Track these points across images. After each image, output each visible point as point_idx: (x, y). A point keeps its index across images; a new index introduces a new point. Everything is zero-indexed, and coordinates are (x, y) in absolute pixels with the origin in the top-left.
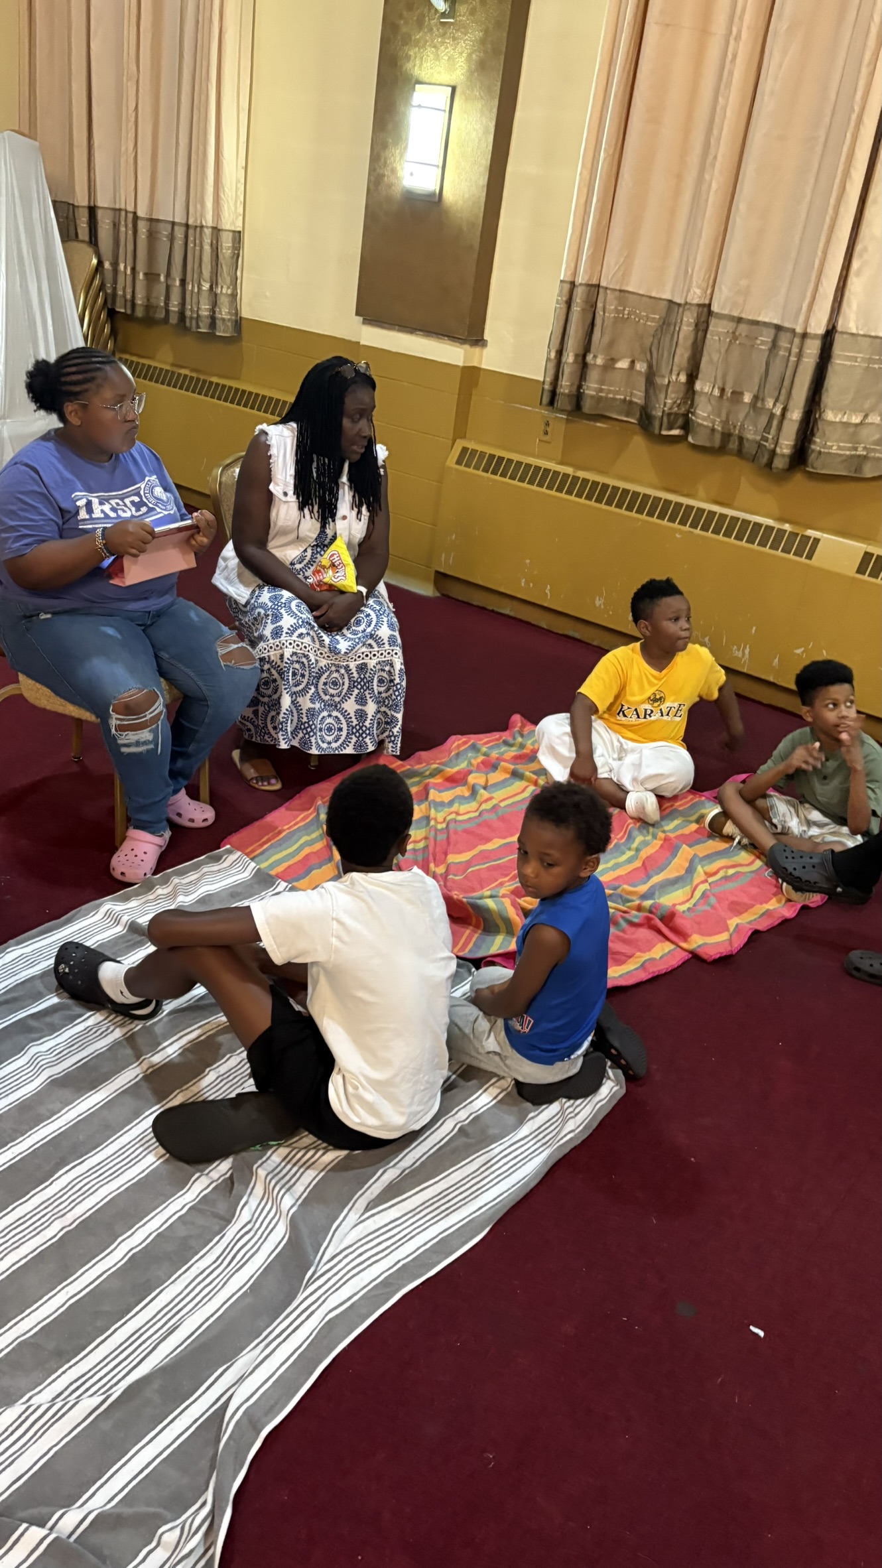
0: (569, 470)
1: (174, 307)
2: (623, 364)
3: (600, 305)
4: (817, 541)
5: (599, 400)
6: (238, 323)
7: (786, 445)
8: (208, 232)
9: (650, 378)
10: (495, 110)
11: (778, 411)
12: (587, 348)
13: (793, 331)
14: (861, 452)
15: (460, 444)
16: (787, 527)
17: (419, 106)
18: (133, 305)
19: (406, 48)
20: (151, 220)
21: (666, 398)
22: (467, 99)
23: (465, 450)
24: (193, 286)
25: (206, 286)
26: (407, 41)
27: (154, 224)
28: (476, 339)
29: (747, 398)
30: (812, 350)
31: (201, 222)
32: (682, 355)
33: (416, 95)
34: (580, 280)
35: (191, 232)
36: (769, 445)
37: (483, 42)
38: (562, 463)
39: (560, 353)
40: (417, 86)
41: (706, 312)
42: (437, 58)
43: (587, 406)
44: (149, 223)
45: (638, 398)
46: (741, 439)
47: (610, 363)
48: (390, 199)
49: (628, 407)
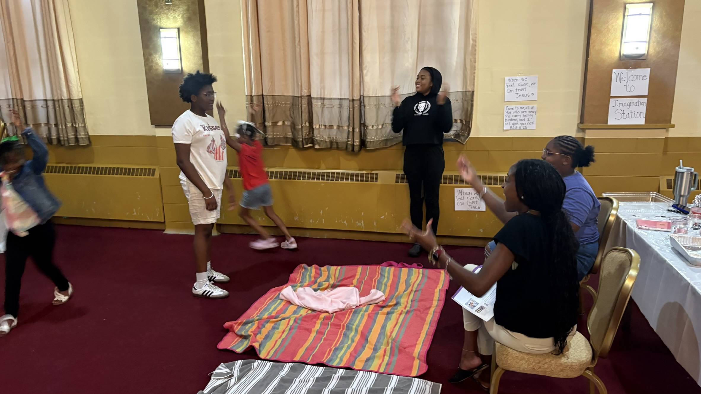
1: (54, 136)
2: (280, 123)
3: (265, 102)
4: (377, 174)
5: (273, 139)
6: (89, 138)
7: (357, 142)
8: (66, 102)
9: (293, 126)
10: (200, 35)
11: (350, 129)
12: (264, 120)
16: (364, 172)
17: (165, 37)
19: (151, 15)
20: (32, 101)
21: (302, 133)
22: (186, 32)
24: (62, 126)
25: (69, 125)
26: (151, 13)
27: (34, 102)
29: (335, 127)
30: (356, 104)
31: (61, 97)
32: (305, 116)
33: (162, 33)
34: (254, 94)
35: (56, 103)
36: (350, 143)
37: (188, 10)
40: (161, 30)
41: (310, 98)
42: (168, 18)
43: (270, 143)
44: (31, 102)
45: (290, 135)
46: (338, 143)
47: (275, 124)
48: (157, 75)
49: (286, 139)
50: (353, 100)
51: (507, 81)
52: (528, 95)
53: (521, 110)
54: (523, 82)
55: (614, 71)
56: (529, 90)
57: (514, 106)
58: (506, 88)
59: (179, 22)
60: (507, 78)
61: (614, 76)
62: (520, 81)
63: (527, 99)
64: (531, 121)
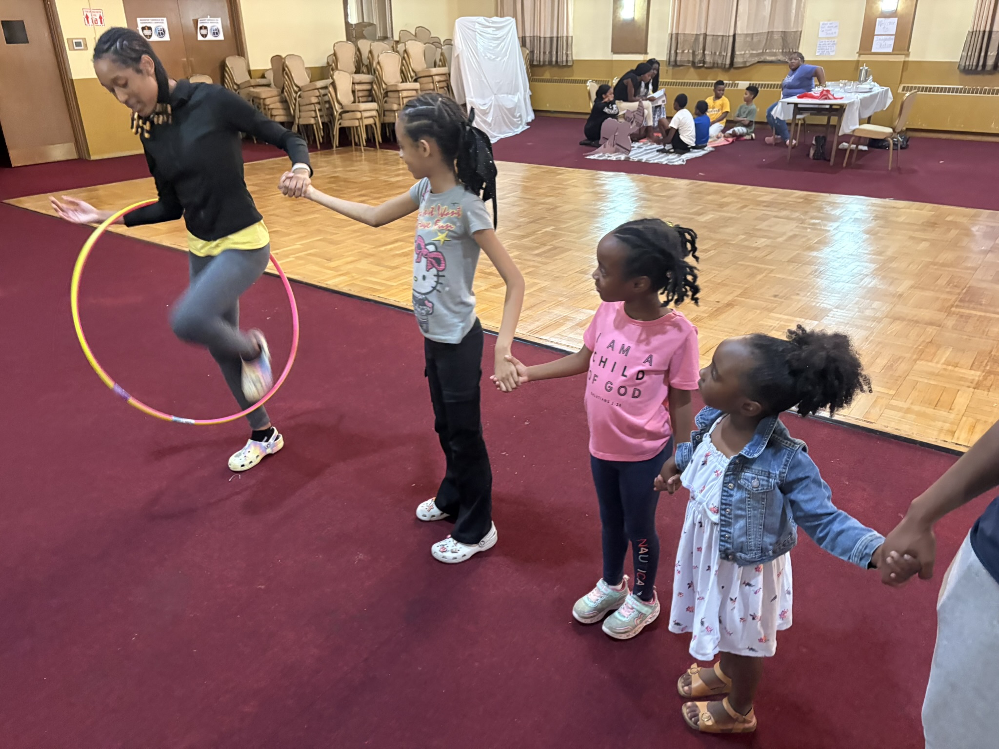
0: (673, 81)
1: (554, 59)
2: (686, 51)
3: (679, 38)
4: (738, 84)
5: (681, 61)
6: (573, 61)
7: (728, 62)
8: (564, 38)
9: (694, 53)
11: (725, 54)
12: (677, 48)
13: (726, 36)
14: (745, 60)
16: (731, 82)
18: (540, 61)
21: (698, 57)
24: (560, 53)
25: (564, 52)
27: (545, 38)
29: (718, 53)
30: (731, 39)
31: (562, 36)
32: (701, 46)
34: (674, 33)
35: (559, 39)
36: (724, 63)
38: (672, 79)
39: (670, 51)
41: (705, 35)
43: (678, 63)
44: (543, 38)
45: (691, 59)
46: (717, 64)
47: (683, 52)
48: (619, 21)
49: (689, 61)
51: (821, 25)
52: (832, 33)
53: (827, 43)
54: (831, 25)
55: (878, 19)
56: (833, 30)
57: (823, 41)
58: (820, 29)
60: (821, 23)
61: (877, 23)
62: (829, 25)
63: (832, 36)
64: (833, 49)
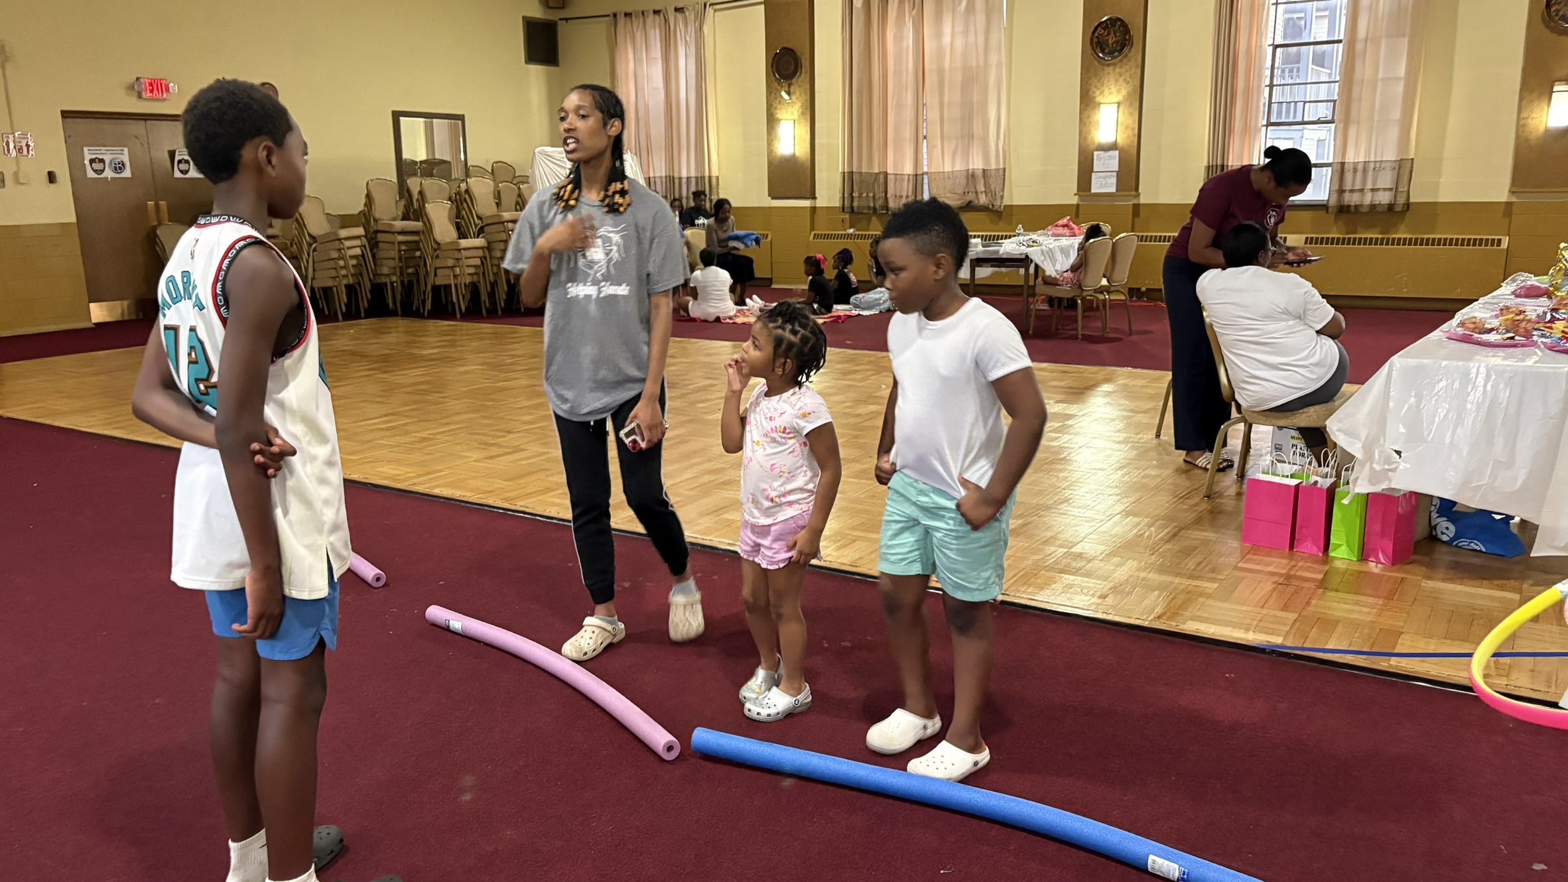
2: (865, 195)
3: (854, 178)
5: (858, 207)
8: (707, 177)
9: (873, 196)
10: (809, 126)
12: (852, 193)
13: (913, 175)
15: (813, 233)
17: (782, 126)
19: (775, 111)
21: (879, 202)
22: (799, 123)
23: (815, 234)
26: (776, 108)
27: (681, 178)
28: (814, 198)
31: (702, 175)
32: (882, 188)
33: (781, 124)
34: (846, 172)
35: (699, 179)
37: (802, 106)
39: (843, 196)
40: (781, 121)
41: (886, 174)
42: (787, 112)
43: (855, 209)
45: (872, 204)
48: (776, 157)
49: (868, 208)
50: (916, 175)
55: (1095, 153)
59: (796, 116)
61: (1095, 157)
